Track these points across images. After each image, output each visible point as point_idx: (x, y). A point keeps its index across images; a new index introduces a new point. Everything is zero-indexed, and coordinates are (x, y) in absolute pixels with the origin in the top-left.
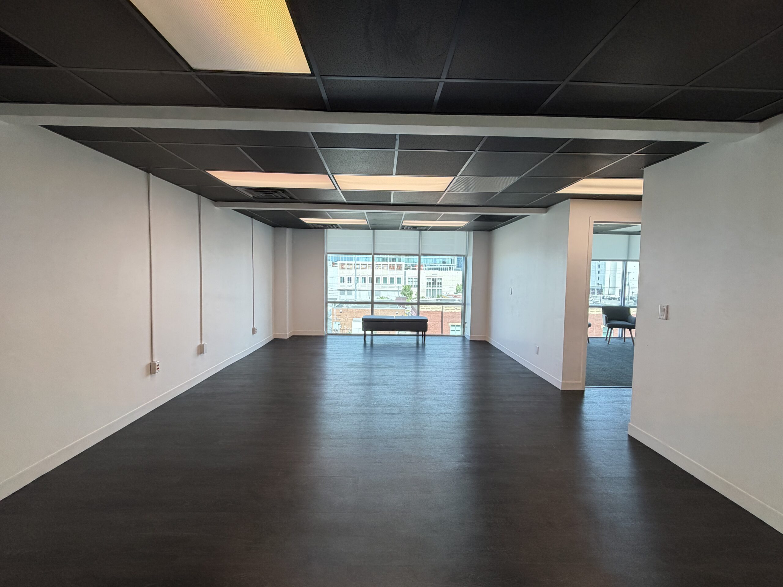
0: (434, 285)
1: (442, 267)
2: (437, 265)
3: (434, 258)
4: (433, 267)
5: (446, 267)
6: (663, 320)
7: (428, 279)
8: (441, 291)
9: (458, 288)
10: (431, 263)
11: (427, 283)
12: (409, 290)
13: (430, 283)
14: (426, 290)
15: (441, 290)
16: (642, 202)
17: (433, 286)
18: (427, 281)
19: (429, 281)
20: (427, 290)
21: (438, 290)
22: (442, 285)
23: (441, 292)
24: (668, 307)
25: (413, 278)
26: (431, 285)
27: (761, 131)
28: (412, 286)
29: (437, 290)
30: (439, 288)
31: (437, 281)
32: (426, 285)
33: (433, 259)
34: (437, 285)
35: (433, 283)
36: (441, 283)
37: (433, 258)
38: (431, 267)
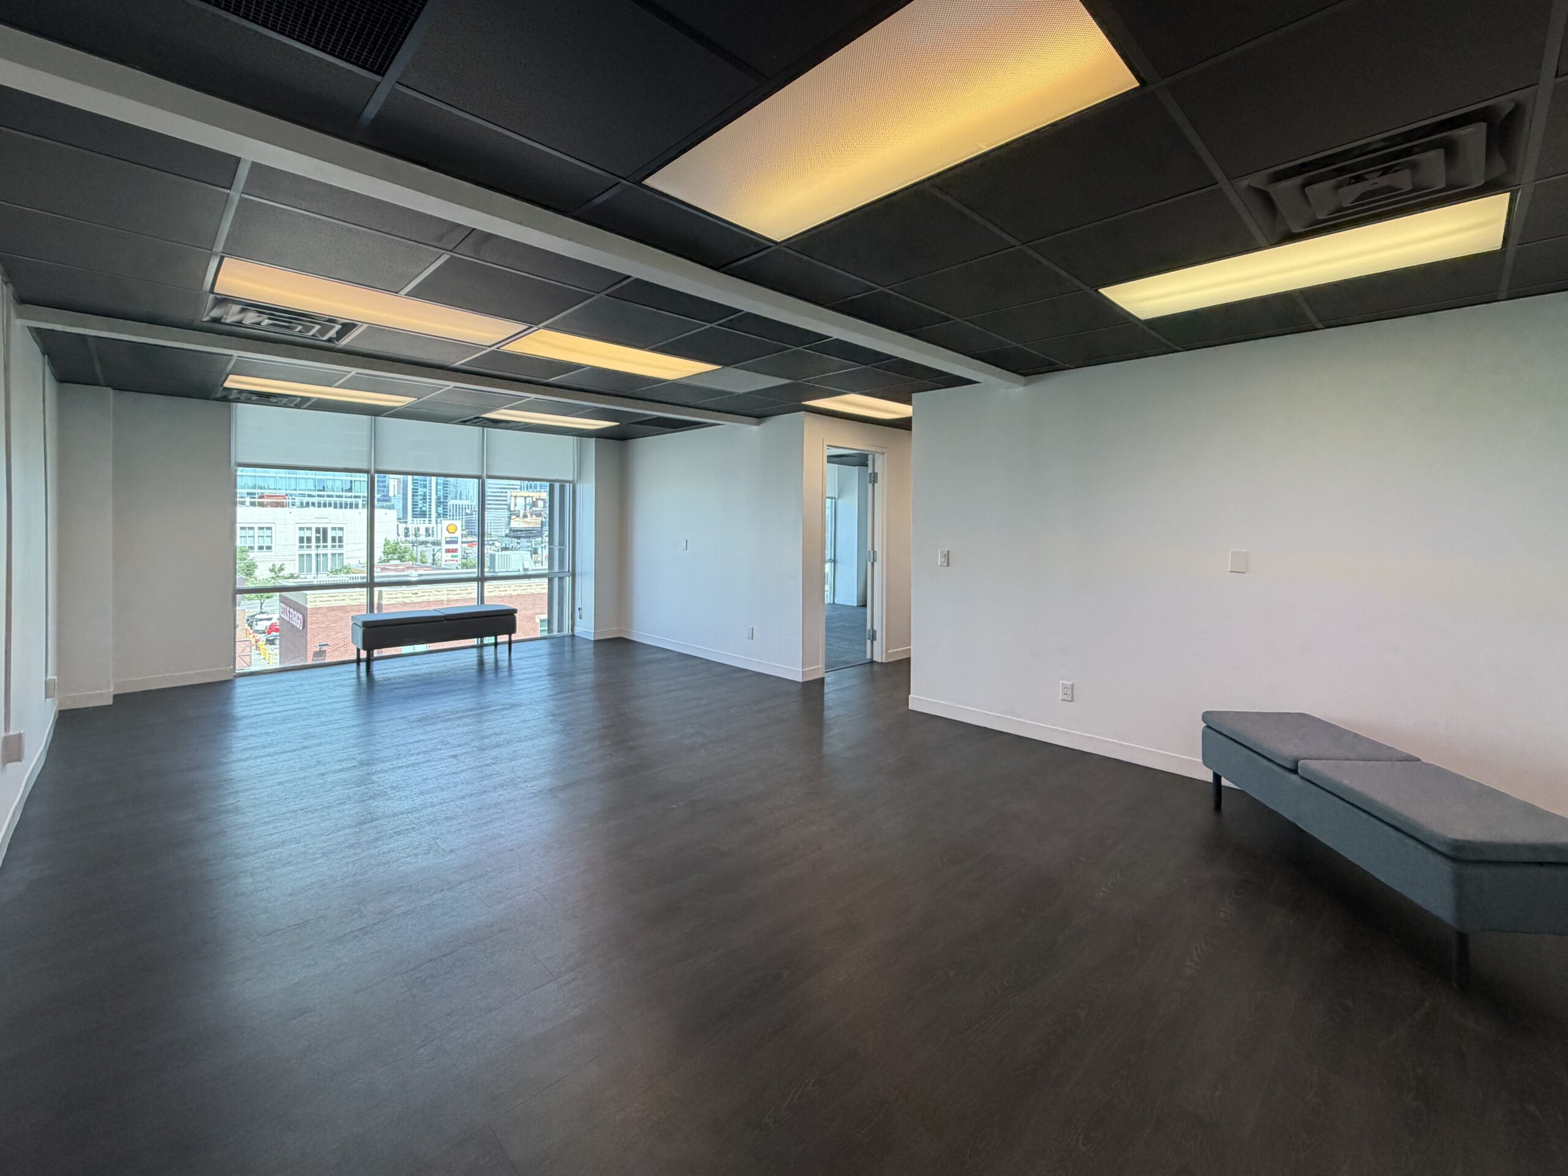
0: (321, 544)
1: (344, 500)
2: (328, 496)
3: (318, 477)
4: (316, 500)
5: (354, 500)
6: (944, 567)
7: (301, 529)
8: (341, 557)
9: (389, 548)
10: (309, 490)
11: (301, 540)
12: (245, 559)
13: (309, 540)
14: (297, 558)
15: (341, 554)
16: (911, 433)
17: (318, 547)
18: (302, 535)
19: (307, 534)
20: (301, 556)
21: (333, 555)
22: (344, 544)
23: (343, 559)
24: (948, 552)
25: (256, 529)
26: (314, 543)
27: (1025, 385)
28: (252, 548)
29: (329, 556)
30: (337, 551)
31: (330, 534)
32: (298, 544)
33: (315, 479)
34: (329, 543)
35: (318, 540)
36: (341, 539)
37: (314, 477)
38: (311, 500)
